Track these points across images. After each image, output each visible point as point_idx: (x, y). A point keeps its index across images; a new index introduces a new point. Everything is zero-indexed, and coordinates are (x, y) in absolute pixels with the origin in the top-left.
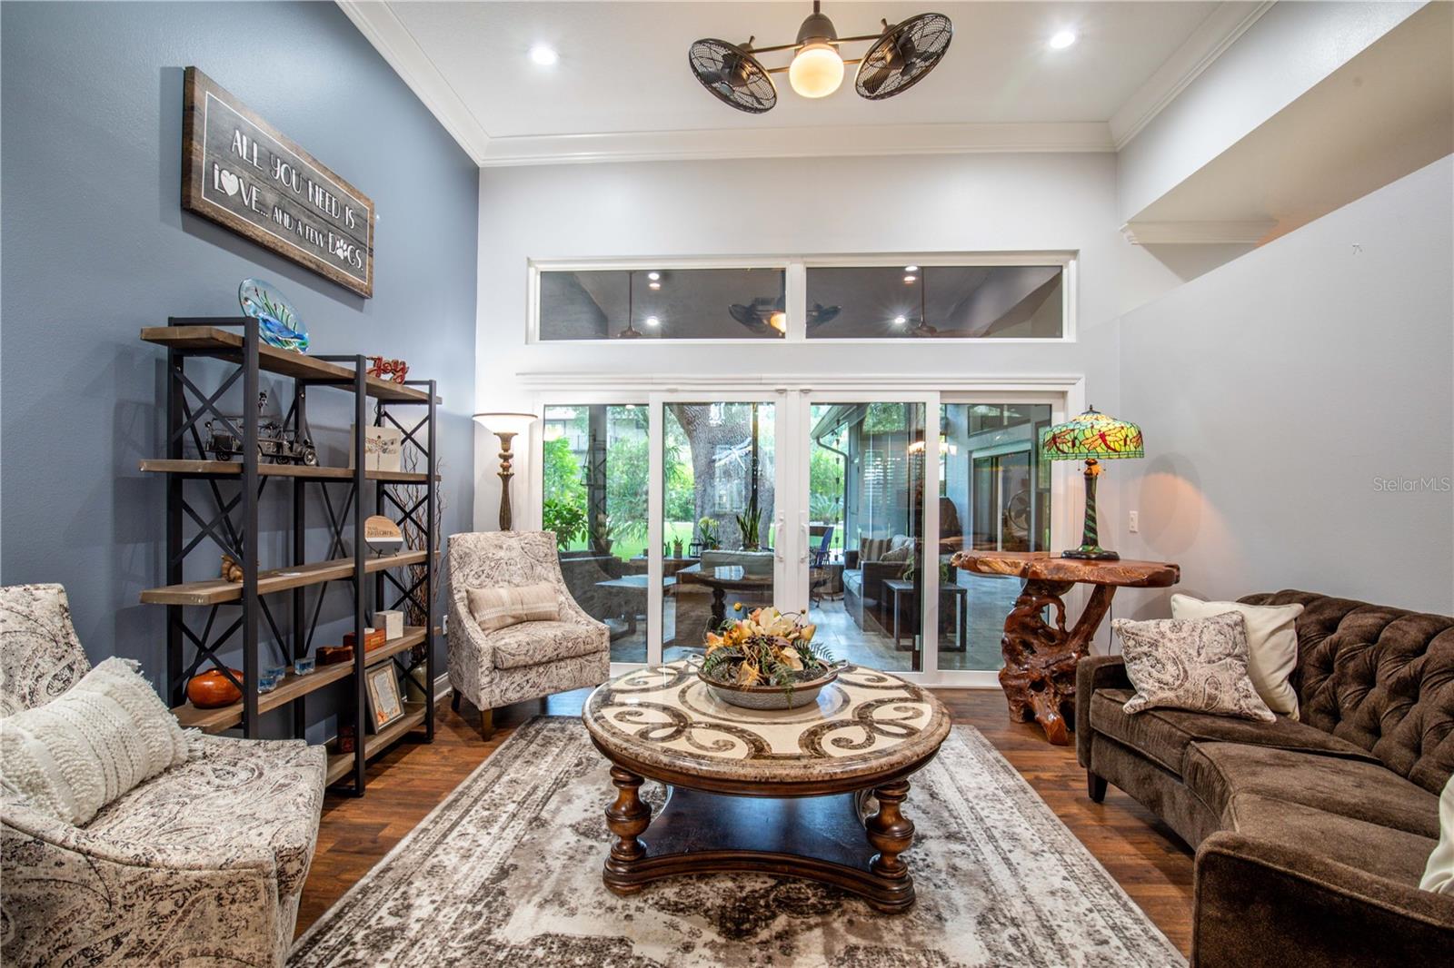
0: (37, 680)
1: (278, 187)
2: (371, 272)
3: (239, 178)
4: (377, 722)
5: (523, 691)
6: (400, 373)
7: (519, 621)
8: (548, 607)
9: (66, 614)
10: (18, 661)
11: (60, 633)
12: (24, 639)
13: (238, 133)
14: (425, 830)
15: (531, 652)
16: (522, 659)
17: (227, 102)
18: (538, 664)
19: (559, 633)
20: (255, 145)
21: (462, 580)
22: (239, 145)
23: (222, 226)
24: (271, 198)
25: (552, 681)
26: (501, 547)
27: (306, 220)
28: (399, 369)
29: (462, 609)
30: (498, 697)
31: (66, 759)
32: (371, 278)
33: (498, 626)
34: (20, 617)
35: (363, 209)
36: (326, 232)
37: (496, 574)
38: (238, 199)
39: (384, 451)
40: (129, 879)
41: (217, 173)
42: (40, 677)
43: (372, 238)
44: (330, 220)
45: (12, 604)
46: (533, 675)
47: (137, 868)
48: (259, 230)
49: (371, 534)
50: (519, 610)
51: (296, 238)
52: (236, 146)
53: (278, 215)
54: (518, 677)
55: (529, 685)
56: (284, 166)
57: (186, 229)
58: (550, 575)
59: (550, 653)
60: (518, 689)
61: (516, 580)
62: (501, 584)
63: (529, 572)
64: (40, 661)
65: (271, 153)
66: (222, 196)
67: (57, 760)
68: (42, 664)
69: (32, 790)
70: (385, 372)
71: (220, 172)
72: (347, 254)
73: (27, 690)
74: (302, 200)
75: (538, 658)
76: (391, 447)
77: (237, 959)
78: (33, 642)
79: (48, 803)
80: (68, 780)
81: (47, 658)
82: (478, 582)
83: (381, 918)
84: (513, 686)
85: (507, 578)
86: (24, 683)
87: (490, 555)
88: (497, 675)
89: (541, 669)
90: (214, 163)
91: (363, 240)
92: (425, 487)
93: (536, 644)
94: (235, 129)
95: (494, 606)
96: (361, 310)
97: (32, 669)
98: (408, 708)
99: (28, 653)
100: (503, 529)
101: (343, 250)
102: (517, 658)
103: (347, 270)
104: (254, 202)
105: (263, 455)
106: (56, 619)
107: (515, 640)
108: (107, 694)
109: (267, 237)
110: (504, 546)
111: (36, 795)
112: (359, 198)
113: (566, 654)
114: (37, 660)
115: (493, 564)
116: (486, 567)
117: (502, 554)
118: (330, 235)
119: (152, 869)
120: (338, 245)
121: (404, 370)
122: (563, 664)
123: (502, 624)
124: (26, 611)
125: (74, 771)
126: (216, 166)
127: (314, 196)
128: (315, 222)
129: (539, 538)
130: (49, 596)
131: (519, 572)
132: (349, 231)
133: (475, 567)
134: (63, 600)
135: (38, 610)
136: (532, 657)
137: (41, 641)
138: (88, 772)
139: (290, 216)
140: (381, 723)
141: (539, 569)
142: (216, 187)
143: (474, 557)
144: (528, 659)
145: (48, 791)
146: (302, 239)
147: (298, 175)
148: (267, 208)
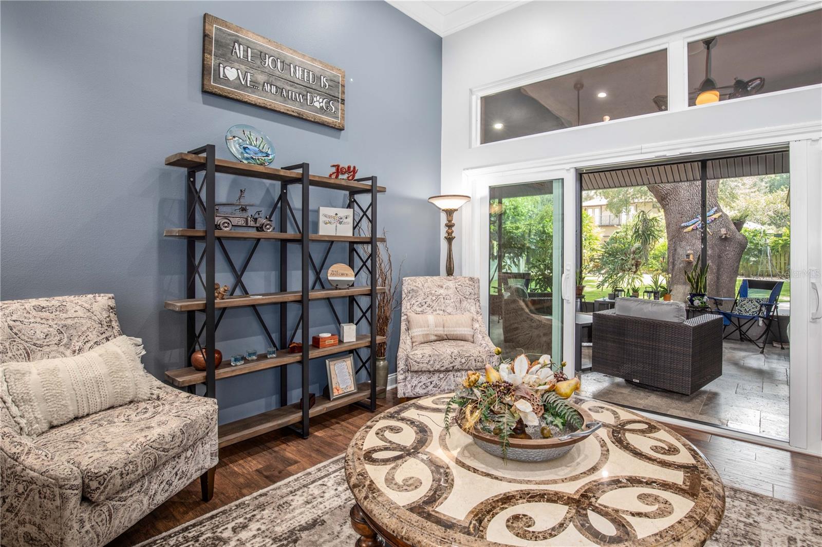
0: (85, 343)
1: (267, 71)
2: (343, 114)
3: (237, 70)
4: (333, 393)
5: (427, 389)
6: (352, 173)
7: (441, 339)
8: (465, 331)
9: (111, 310)
10: (77, 332)
11: (105, 320)
12: (84, 321)
13: (236, 45)
14: (310, 473)
15: (432, 362)
16: (424, 367)
17: (229, 28)
18: (439, 371)
19: (456, 352)
20: (249, 49)
21: (408, 307)
22: (238, 51)
23: (226, 98)
24: (261, 78)
25: (450, 385)
26: (442, 287)
27: (289, 88)
28: (352, 171)
29: (403, 326)
30: (409, 390)
31: (48, 388)
32: (343, 118)
33: (422, 340)
34: (85, 310)
35: (335, 76)
36: (305, 93)
37: (435, 305)
38: (238, 81)
39: (340, 223)
40: (9, 466)
41: (221, 69)
42: (87, 342)
43: (343, 93)
44: (308, 86)
45: (83, 303)
46: (435, 378)
47: (12, 460)
48: (253, 97)
49: (332, 275)
50: (441, 331)
51: (282, 99)
52: (236, 52)
53: (268, 87)
54: (424, 378)
55: (432, 385)
56: (272, 58)
57: (204, 103)
58: (472, 308)
59: (447, 365)
60: (424, 387)
61: (449, 310)
62: (438, 312)
63: (458, 305)
64: (90, 334)
65: (261, 52)
66: (226, 80)
67: (44, 387)
68: (90, 335)
69: (24, 402)
70: (343, 174)
71: (224, 68)
72: (323, 104)
73: (77, 348)
74: (285, 76)
75: (437, 367)
76: (345, 220)
77: (46, 534)
78: (89, 323)
79: (30, 411)
80: (46, 400)
81: (94, 332)
82: (420, 309)
83: (227, 528)
84: (420, 384)
85: (443, 308)
86: (77, 344)
87: (433, 292)
88: (409, 375)
89: (442, 375)
90: (219, 64)
91: (336, 95)
92: (370, 246)
93: (436, 357)
94: (235, 42)
95: (421, 327)
96: (339, 138)
97: (84, 337)
98: (360, 387)
99: (85, 328)
100: (448, 275)
101: (319, 102)
102: (421, 365)
103: (323, 114)
104: (248, 82)
105: (232, 225)
106: (104, 313)
107: (421, 352)
108: (100, 356)
109: (259, 101)
110: (444, 286)
111: (25, 405)
112: (333, 70)
113: (460, 367)
114: (88, 333)
115: (434, 298)
116: (429, 300)
117: (442, 291)
118: (309, 94)
119: (17, 463)
120: (315, 99)
121: (355, 171)
122: (459, 374)
123: (426, 340)
124: (89, 307)
125: (51, 395)
126: (221, 65)
127: (295, 73)
128: (296, 88)
129: (467, 281)
130: (103, 300)
131: (452, 305)
132: (324, 91)
133: (420, 299)
134: (112, 303)
135: (96, 307)
136: (432, 366)
137: (93, 323)
138: (60, 397)
139: (276, 87)
140: (335, 394)
141: (465, 303)
142: (221, 77)
143: (420, 292)
144: (429, 367)
145: (32, 404)
146: (286, 99)
147: (283, 62)
148: (259, 84)
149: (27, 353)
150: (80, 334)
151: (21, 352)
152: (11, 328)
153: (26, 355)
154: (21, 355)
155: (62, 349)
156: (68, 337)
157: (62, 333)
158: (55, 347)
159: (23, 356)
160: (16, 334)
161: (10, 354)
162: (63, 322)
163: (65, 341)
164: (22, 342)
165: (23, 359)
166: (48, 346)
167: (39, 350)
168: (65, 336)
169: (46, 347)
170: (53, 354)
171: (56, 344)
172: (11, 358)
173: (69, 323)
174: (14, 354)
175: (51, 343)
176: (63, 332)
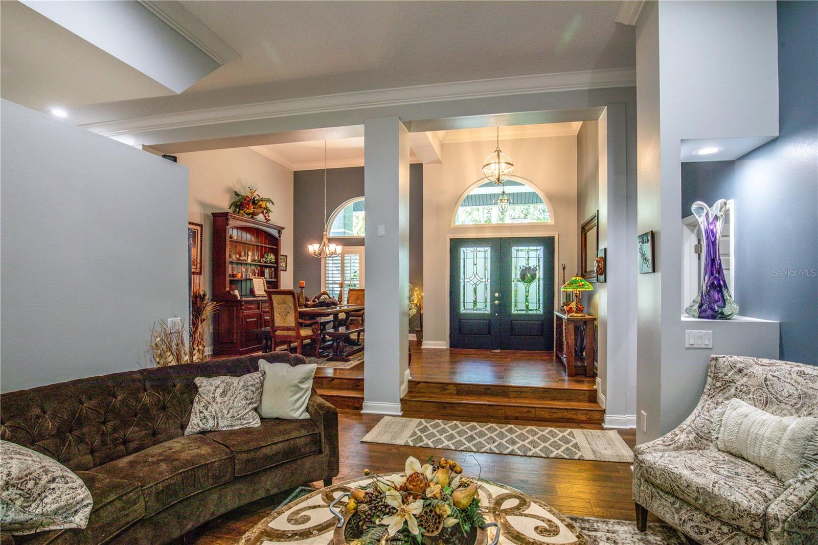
149: (767, 402)
150: (810, 405)
151: (762, 398)
152: (766, 380)
153: (765, 402)
154: (760, 400)
155: (793, 411)
156: (802, 404)
157: (800, 398)
158: (789, 408)
159: (762, 402)
160: (767, 385)
161: (751, 396)
162: (806, 390)
163: (799, 406)
164: (768, 392)
165: (760, 403)
166: (786, 404)
167: (777, 404)
168: (801, 402)
169: (784, 404)
170: (785, 412)
171: (791, 405)
172: (750, 398)
173: (809, 393)
174: (755, 397)
175: (789, 402)
176: (802, 398)
